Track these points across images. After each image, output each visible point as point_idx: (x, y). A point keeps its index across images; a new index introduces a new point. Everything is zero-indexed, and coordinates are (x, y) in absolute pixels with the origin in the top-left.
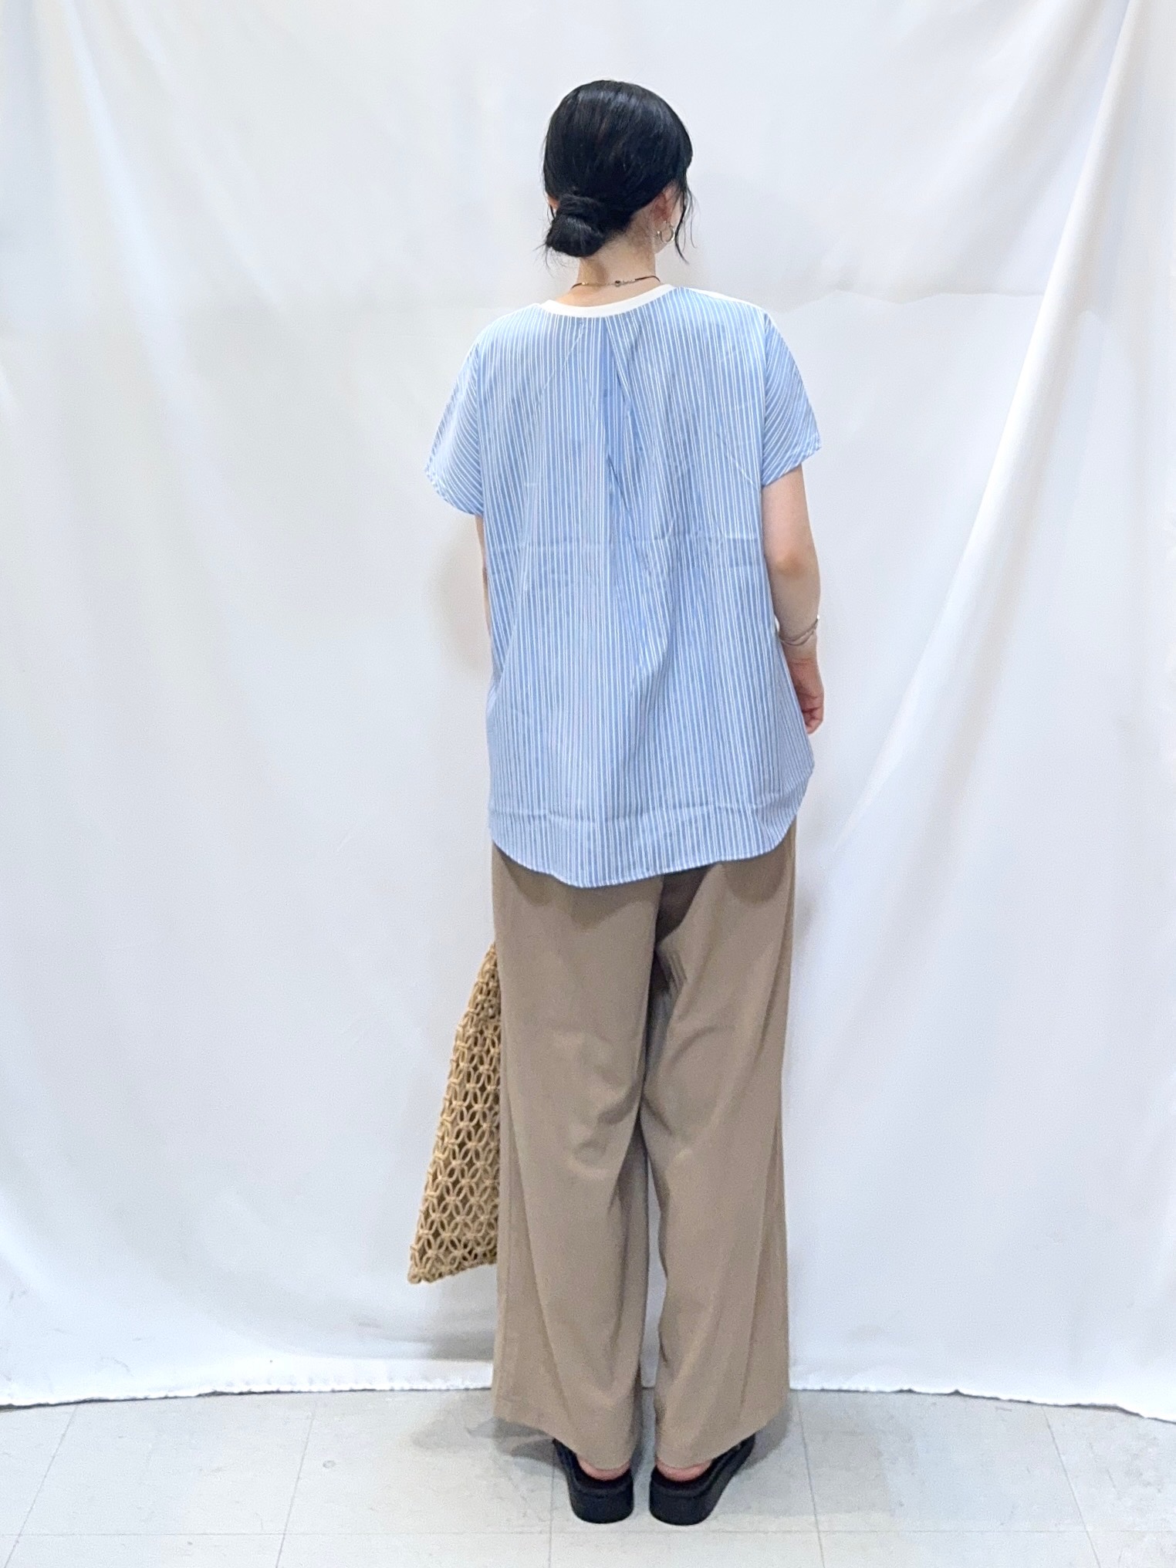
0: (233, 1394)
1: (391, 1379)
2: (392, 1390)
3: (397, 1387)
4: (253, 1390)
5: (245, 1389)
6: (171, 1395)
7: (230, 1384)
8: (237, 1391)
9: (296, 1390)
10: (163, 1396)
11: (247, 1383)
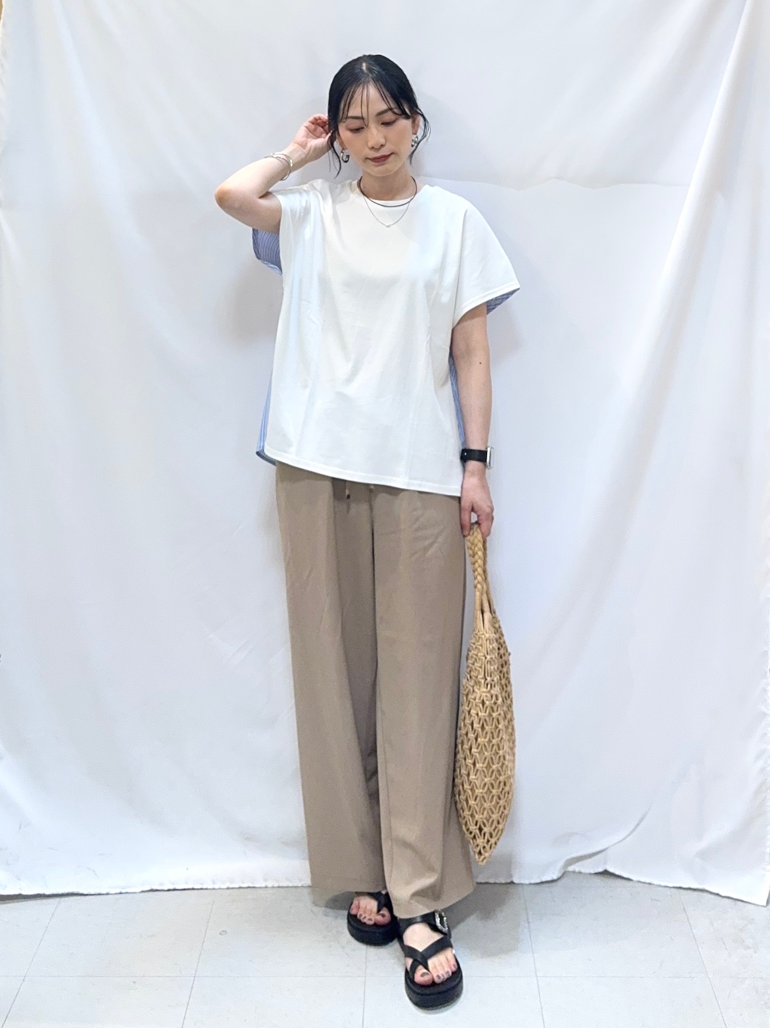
0: (164, 891)
1: (265, 880)
2: (266, 887)
3: (270, 885)
4: (177, 888)
5: (172, 888)
6: (124, 891)
7: (161, 884)
8: (166, 889)
9: (205, 888)
10: (119, 892)
11: (173, 884)
